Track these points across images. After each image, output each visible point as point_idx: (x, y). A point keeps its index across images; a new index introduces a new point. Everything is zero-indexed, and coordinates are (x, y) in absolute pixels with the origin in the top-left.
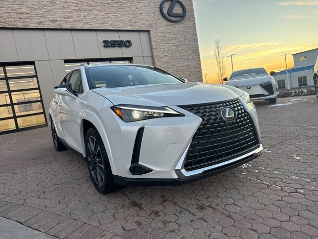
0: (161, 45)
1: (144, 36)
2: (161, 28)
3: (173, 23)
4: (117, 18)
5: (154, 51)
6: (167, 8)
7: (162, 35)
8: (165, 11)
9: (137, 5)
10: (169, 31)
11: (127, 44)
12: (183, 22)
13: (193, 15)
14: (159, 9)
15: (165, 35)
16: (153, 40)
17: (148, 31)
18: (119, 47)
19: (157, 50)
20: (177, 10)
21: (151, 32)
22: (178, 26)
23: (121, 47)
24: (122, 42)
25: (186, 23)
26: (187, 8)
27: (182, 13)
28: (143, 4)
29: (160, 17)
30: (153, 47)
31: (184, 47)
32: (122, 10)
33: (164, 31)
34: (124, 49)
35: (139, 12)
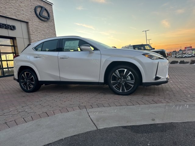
0: (35, 33)
1: (24, 25)
2: (35, 22)
3: (43, 21)
4: (6, 8)
5: (31, 35)
6: (39, 11)
7: (36, 27)
8: (38, 13)
9: (20, 4)
10: (40, 26)
11: (13, 28)
12: (48, 22)
13: (53, 19)
14: (34, 11)
15: (38, 27)
16: (30, 29)
17: (27, 23)
18: (6, 28)
19: (33, 36)
20: (45, 14)
21: (29, 24)
22: (45, 24)
23: (8, 29)
24: (8, 25)
26: (50, 14)
27: (48, 16)
28: (24, 4)
29: (35, 15)
30: (31, 33)
31: (49, 37)
32: (10, 4)
33: (37, 24)
34: (10, 31)
35: (21, 8)
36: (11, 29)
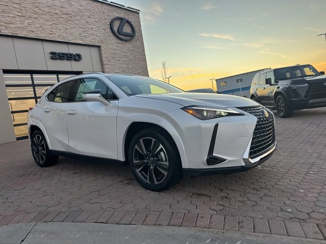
0: (112, 61)
1: (94, 51)
2: (111, 44)
3: (123, 42)
4: (66, 29)
5: (105, 66)
6: (117, 26)
7: (113, 52)
8: (116, 29)
9: (87, 20)
10: (119, 49)
11: (77, 58)
12: (132, 41)
13: (141, 36)
14: (109, 26)
15: (116, 52)
16: (104, 56)
17: (99, 47)
18: (67, 60)
19: (109, 67)
20: (127, 29)
21: (102, 48)
22: (128, 45)
23: (70, 60)
24: (71, 55)
25: (134, 42)
26: (136, 29)
27: (132, 32)
28: (93, 20)
29: (111, 34)
30: (105, 62)
31: (134, 65)
32: (72, 23)
33: (115, 48)
34: (73, 62)
35: (90, 26)
36: (75, 60)
